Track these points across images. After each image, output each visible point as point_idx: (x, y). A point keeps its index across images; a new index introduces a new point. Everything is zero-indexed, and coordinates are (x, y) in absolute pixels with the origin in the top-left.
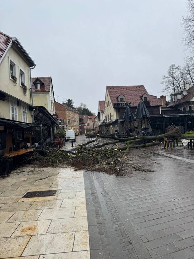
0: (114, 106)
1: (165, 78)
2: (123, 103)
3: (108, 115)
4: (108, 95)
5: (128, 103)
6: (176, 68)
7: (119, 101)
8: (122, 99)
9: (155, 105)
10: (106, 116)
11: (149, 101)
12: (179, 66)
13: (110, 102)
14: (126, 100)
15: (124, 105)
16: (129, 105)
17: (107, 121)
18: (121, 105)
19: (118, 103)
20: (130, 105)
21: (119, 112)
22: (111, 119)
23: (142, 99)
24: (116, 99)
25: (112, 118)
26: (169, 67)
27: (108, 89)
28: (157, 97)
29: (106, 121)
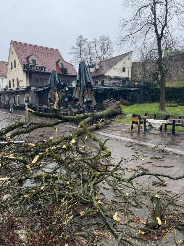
0: (24, 68)
1: (73, 48)
2: (36, 66)
3: (13, 80)
4: (14, 52)
5: (42, 67)
6: (84, 40)
7: (31, 62)
8: (34, 61)
9: (72, 74)
10: (10, 82)
11: (66, 68)
12: (86, 39)
13: (18, 62)
14: (39, 63)
15: (38, 68)
16: (43, 69)
17: (12, 88)
18: (33, 68)
19: (30, 65)
20: (45, 70)
21: (30, 77)
22: (18, 86)
23: (57, 65)
24: (26, 60)
25: (21, 84)
26: (77, 38)
27: (13, 45)
28: (73, 66)
29: (10, 87)
